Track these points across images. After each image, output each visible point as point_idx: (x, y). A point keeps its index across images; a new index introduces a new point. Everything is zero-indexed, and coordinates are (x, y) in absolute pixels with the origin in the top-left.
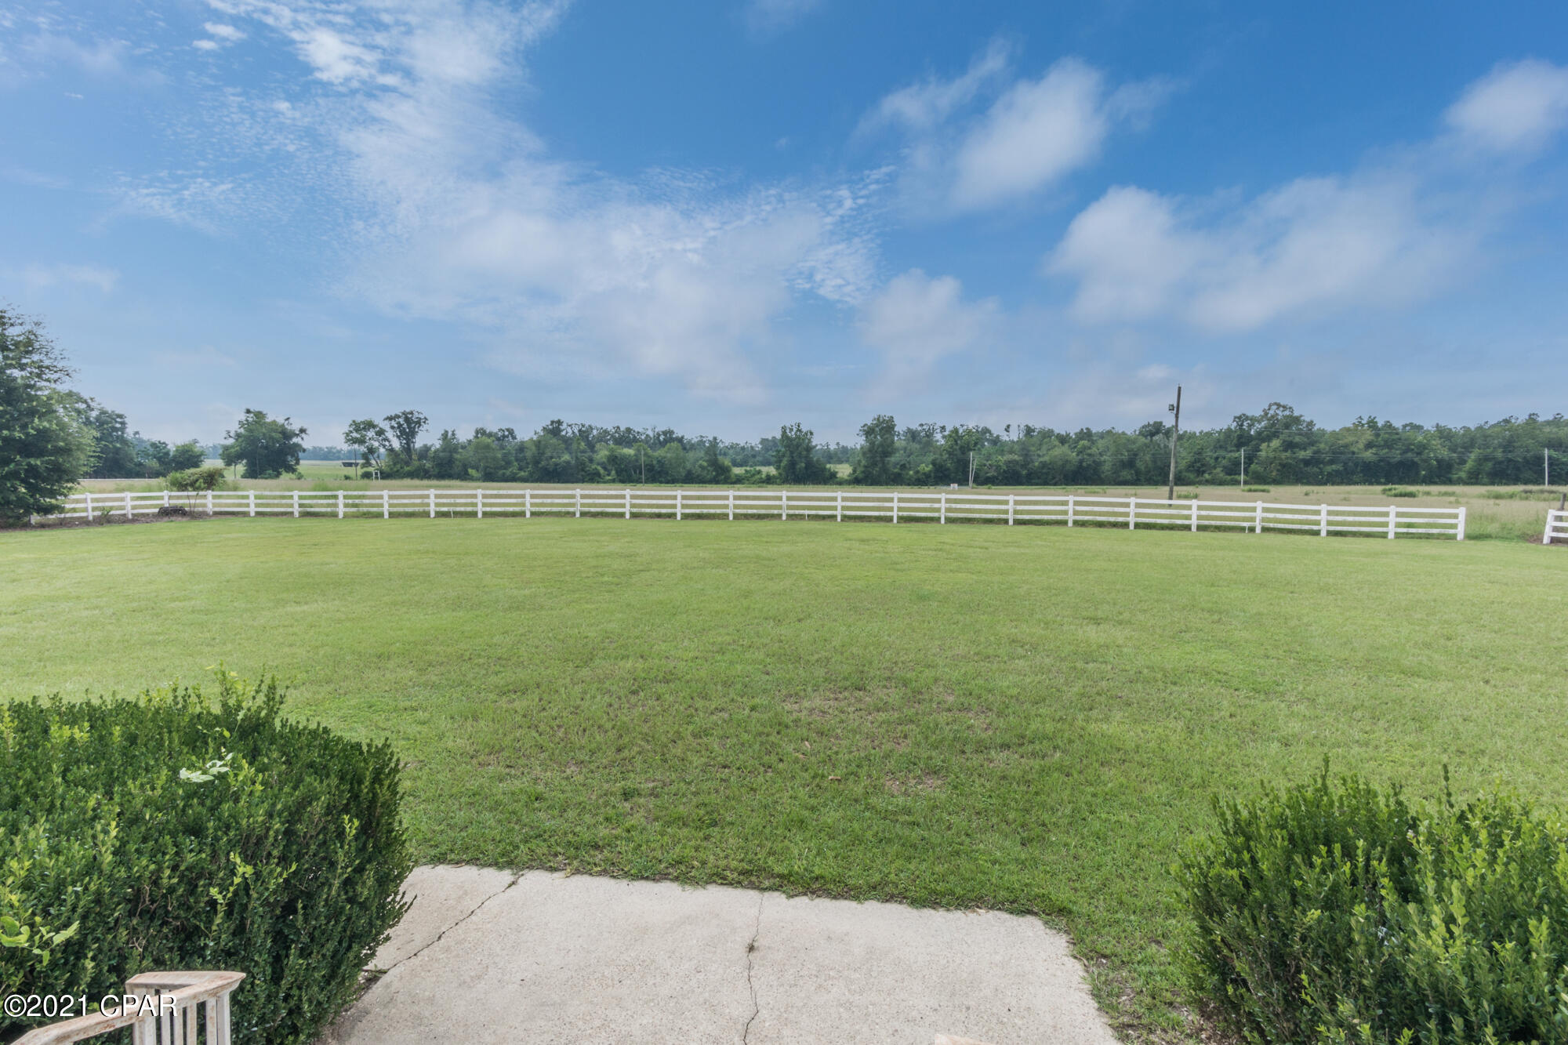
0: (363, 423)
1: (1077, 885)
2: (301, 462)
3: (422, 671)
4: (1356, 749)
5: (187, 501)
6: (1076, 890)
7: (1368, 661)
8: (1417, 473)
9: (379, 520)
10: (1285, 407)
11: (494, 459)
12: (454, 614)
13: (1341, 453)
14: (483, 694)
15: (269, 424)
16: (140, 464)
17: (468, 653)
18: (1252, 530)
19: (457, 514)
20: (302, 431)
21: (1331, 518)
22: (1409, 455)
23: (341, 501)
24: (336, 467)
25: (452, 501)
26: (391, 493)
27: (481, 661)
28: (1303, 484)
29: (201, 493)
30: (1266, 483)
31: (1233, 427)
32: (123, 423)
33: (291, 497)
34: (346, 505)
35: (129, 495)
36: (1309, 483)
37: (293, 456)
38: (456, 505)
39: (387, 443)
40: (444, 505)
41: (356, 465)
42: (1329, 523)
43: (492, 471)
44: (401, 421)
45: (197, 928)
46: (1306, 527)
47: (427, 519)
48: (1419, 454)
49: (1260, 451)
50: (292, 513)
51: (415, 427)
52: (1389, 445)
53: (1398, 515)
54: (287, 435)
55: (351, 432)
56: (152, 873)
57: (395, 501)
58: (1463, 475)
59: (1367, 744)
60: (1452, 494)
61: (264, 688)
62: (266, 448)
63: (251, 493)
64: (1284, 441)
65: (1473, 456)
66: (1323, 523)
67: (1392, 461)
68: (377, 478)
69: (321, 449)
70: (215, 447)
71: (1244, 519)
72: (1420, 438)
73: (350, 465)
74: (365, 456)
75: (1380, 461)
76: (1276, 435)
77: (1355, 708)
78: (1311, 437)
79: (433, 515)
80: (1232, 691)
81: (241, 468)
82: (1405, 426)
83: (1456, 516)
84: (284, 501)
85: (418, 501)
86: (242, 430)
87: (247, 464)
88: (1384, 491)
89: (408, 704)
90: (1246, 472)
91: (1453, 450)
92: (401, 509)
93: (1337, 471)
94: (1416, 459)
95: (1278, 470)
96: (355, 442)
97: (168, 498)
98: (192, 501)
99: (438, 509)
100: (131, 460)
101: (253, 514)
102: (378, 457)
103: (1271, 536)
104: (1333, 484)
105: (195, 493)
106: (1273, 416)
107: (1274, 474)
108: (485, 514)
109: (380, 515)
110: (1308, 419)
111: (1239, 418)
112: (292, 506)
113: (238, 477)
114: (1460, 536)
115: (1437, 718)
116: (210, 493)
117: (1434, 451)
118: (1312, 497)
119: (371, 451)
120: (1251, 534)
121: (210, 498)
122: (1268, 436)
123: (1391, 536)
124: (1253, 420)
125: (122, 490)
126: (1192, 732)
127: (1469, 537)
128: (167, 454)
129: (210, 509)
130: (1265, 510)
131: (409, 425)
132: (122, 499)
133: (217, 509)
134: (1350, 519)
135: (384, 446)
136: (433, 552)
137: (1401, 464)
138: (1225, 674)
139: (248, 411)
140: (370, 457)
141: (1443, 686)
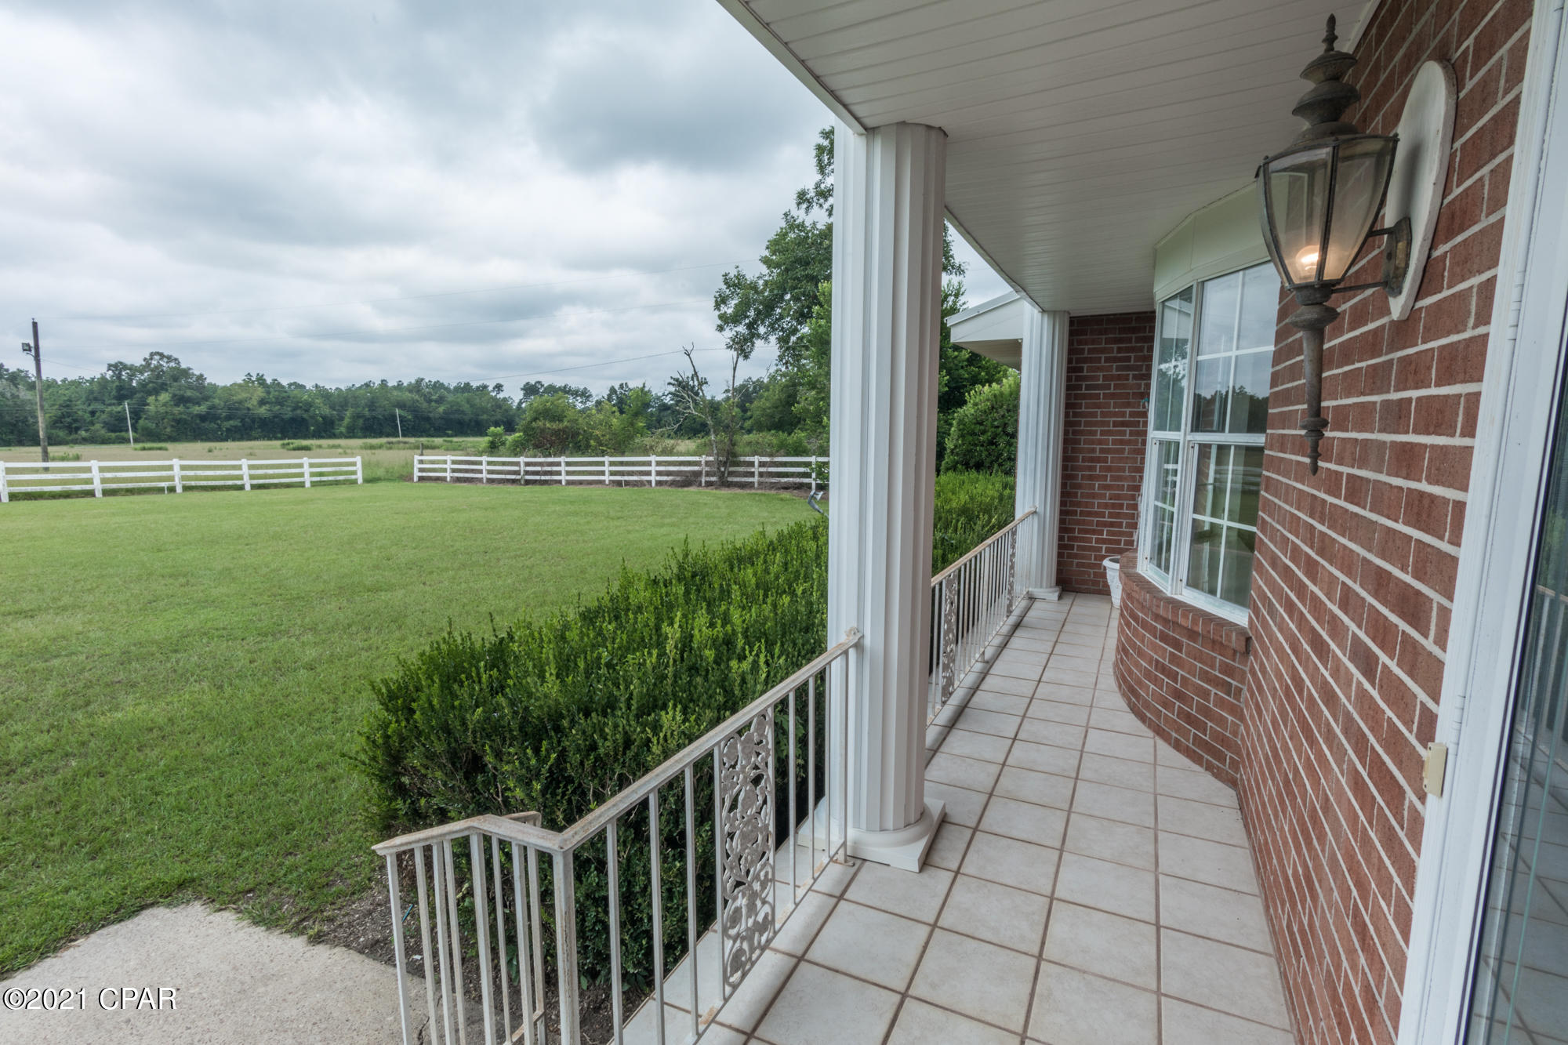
1: (184, 857)
4: (364, 654)
6: (186, 861)
7: (340, 588)
8: (308, 429)
10: (169, 358)
13: (237, 409)
18: (172, 490)
21: (253, 472)
22: (299, 412)
28: (202, 440)
30: (160, 440)
31: (108, 377)
36: (208, 440)
42: (252, 477)
46: (230, 483)
48: (307, 411)
49: (148, 405)
52: (280, 401)
53: (312, 465)
58: (343, 430)
59: (370, 649)
60: (339, 446)
64: (174, 395)
65: (348, 414)
66: (246, 478)
67: (285, 417)
71: (161, 479)
72: (306, 397)
75: (274, 417)
76: (163, 387)
77: (350, 626)
78: (202, 390)
80: (239, 641)
82: (290, 385)
83: (354, 464)
88: (283, 446)
90: (135, 429)
91: (333, 408)
93: (236, 427)
94: (305, 416)
95: (172, 426)
103: (196, 495)
104: (234, 440)
106: (156, 367)
107: (168, 430)
110: (197, 373)
111: (116, 366)
114: (360, 481)
115: (406, 616)
117: (319, 408)
118: (216, 452)
120: (172, 494)
122: (154, 389)
123: (308, 485)
124: (133, 370)
126: (221, 687)
127: (367, 481)
130: (183, 468)
134: (270, 472)
137: (293, 420)
138: (224, 629)
141: (400, 593)
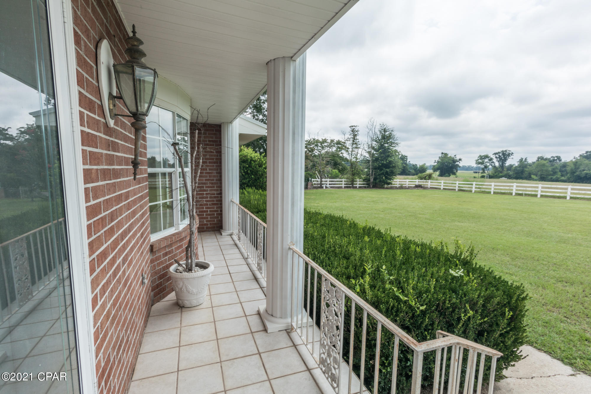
0: (484, 156)
2: (458, 171)
3: (513, 259)
5: (423, 183)
9: (489, 194)
11: (547, 171)
12: (528, 238)
14: (547, 278)
15: (449, 157)
16: (410, 171)
17: (537, 257)
19: (526, 195)
20: (460, 160)
23: (474, 186)
24: (471, 173)
25: (525, 189)
26: (496, 184)
27: (544, 263)
29: (427, 181)
32: (407, 159)
33: (456, 184)
34: (476, 188)
35: (408, 180)
37: (455, 169)
38: (526, 191)
39: (493, 164)
40: (520, 190)
41: (479, 172)
43: (545, 176)
44: (501, 154)
45: (453, 324)
47: (511, 196)
50: (455, 189)
51: (506, 157)
54: (454, 161)
55: (478, 160)
56: (443, 300)
57: (497, 187)
61: (470, 249)
62: (447, 166)
63: (442, 182)
68: (487, 178)
69: (465, 166)
70: (430, 166)
73: (476, 172)
74: (483, 169)
79: (514, 194)
81: (438, 173)
84: (453, 185)
85: (508, 188)
86: (440, 160)
87: (440, 172)
89: (508, 271)
92: (499, 191)
96: (479, 164)
97: (417, 182)
98: (424, 183)
99: (517, 192)
100: (407, 170)
101: (442, 189)
102: (489, 169)
105: (425, 181)
108: (542, 196)
109: (490, 193)
112: (455, 187)
113: (437, 176)
116: (430, 181)
119: (486, 167)
121: (429, 182)
125: (405, 179)
128: (417, 168)
129: (429, 186)
131: (504, 156)
132: (406, 182)
133: (431, 186)
135: (492, 165)
136: (515, 210)
139: (442, 153)
140: (485, 169)
